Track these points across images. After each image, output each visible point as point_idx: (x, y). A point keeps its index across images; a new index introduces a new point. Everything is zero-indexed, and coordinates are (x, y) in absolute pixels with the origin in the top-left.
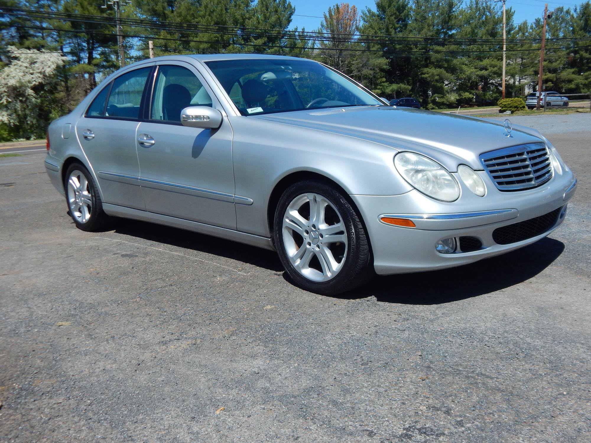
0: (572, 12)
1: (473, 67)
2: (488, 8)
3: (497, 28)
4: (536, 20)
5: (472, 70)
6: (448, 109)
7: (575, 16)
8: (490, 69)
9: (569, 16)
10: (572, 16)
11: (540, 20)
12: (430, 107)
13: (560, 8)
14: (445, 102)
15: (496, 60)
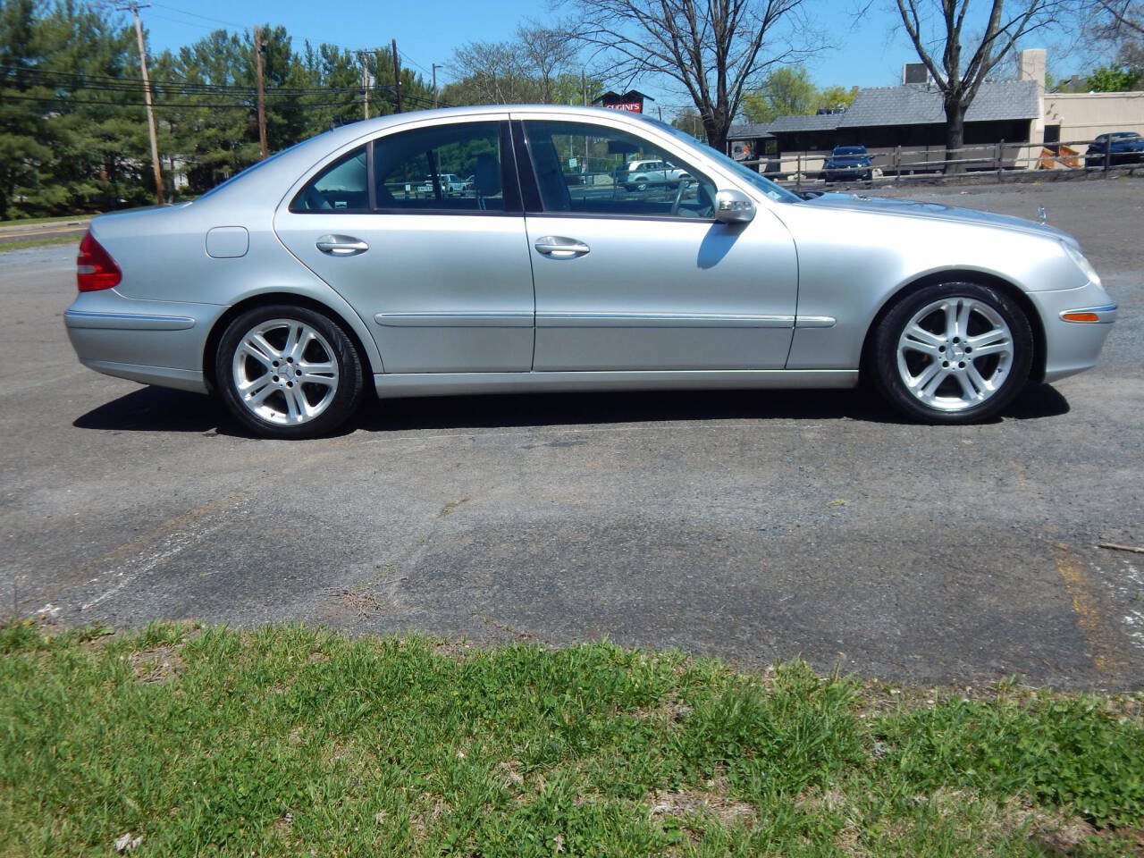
0: (242, 41)
1: (89, 135)
2: (93, 20)
3: (118, 61)
4: (182, 49)
5: (88, 140)
6: (50, 219)
7: (249, 48)
8: (124, 139)
9: (238, 48)
10: (245, 47)
11: (189, 50)
12: (14, 215)
13: (221, 32)
14: (45, 203)
15: (128, 122)
